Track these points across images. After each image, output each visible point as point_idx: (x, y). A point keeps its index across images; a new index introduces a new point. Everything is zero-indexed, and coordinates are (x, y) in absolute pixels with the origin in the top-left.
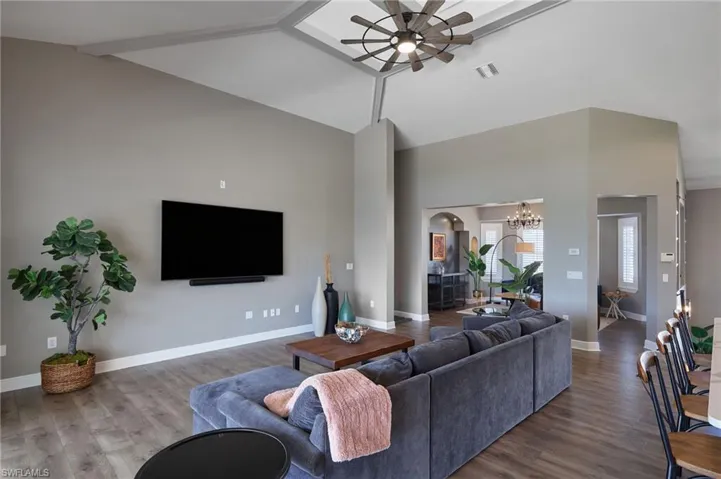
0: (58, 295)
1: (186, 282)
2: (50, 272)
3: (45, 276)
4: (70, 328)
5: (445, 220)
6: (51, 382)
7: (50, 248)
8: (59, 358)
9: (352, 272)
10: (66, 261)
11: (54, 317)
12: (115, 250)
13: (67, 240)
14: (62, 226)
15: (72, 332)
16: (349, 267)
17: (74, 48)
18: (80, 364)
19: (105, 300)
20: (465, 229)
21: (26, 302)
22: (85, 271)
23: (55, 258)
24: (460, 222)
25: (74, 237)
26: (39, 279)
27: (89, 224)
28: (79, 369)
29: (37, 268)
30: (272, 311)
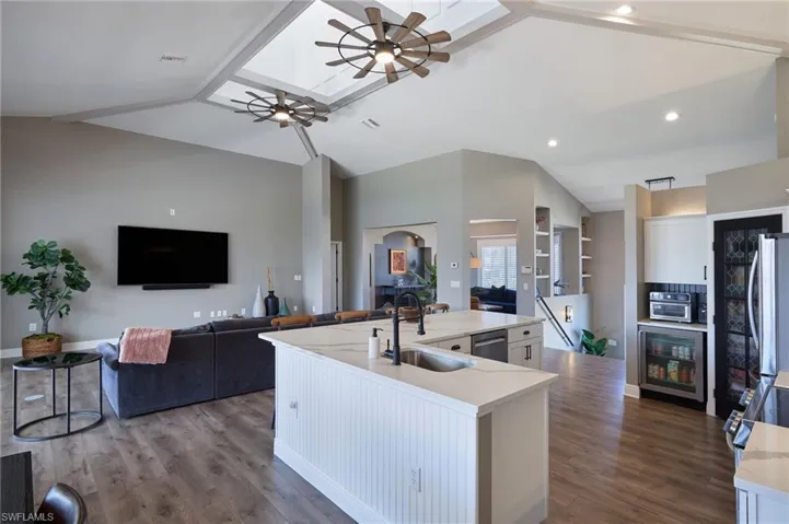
0: (32, 292)
1: (140, 287)
2: (26, 277)
3: (24, 280)
4: (43, 315)
5: (409, 238)
6: (28, 352)
7: (27, 260)
8: (34, 336)
9: (301, 283)
10: (41, 270)
11: (31, 308)
12: (77, 263)
13: (39, 255)
14: (35, 246)
15: (44, 319)
16: (297, 278)
17: (50, 119)
18: (49, 340)
19: (68, 297)
20: (426, 246)
21: (10, 297)
22: (54, 277)
23: (32, 268)
24: (420, 239)
25: (43, 253)
26: (18, 281)
27: (54, 244)
28: (48, 344)
29: (18, 274)
30: (219, 312)
